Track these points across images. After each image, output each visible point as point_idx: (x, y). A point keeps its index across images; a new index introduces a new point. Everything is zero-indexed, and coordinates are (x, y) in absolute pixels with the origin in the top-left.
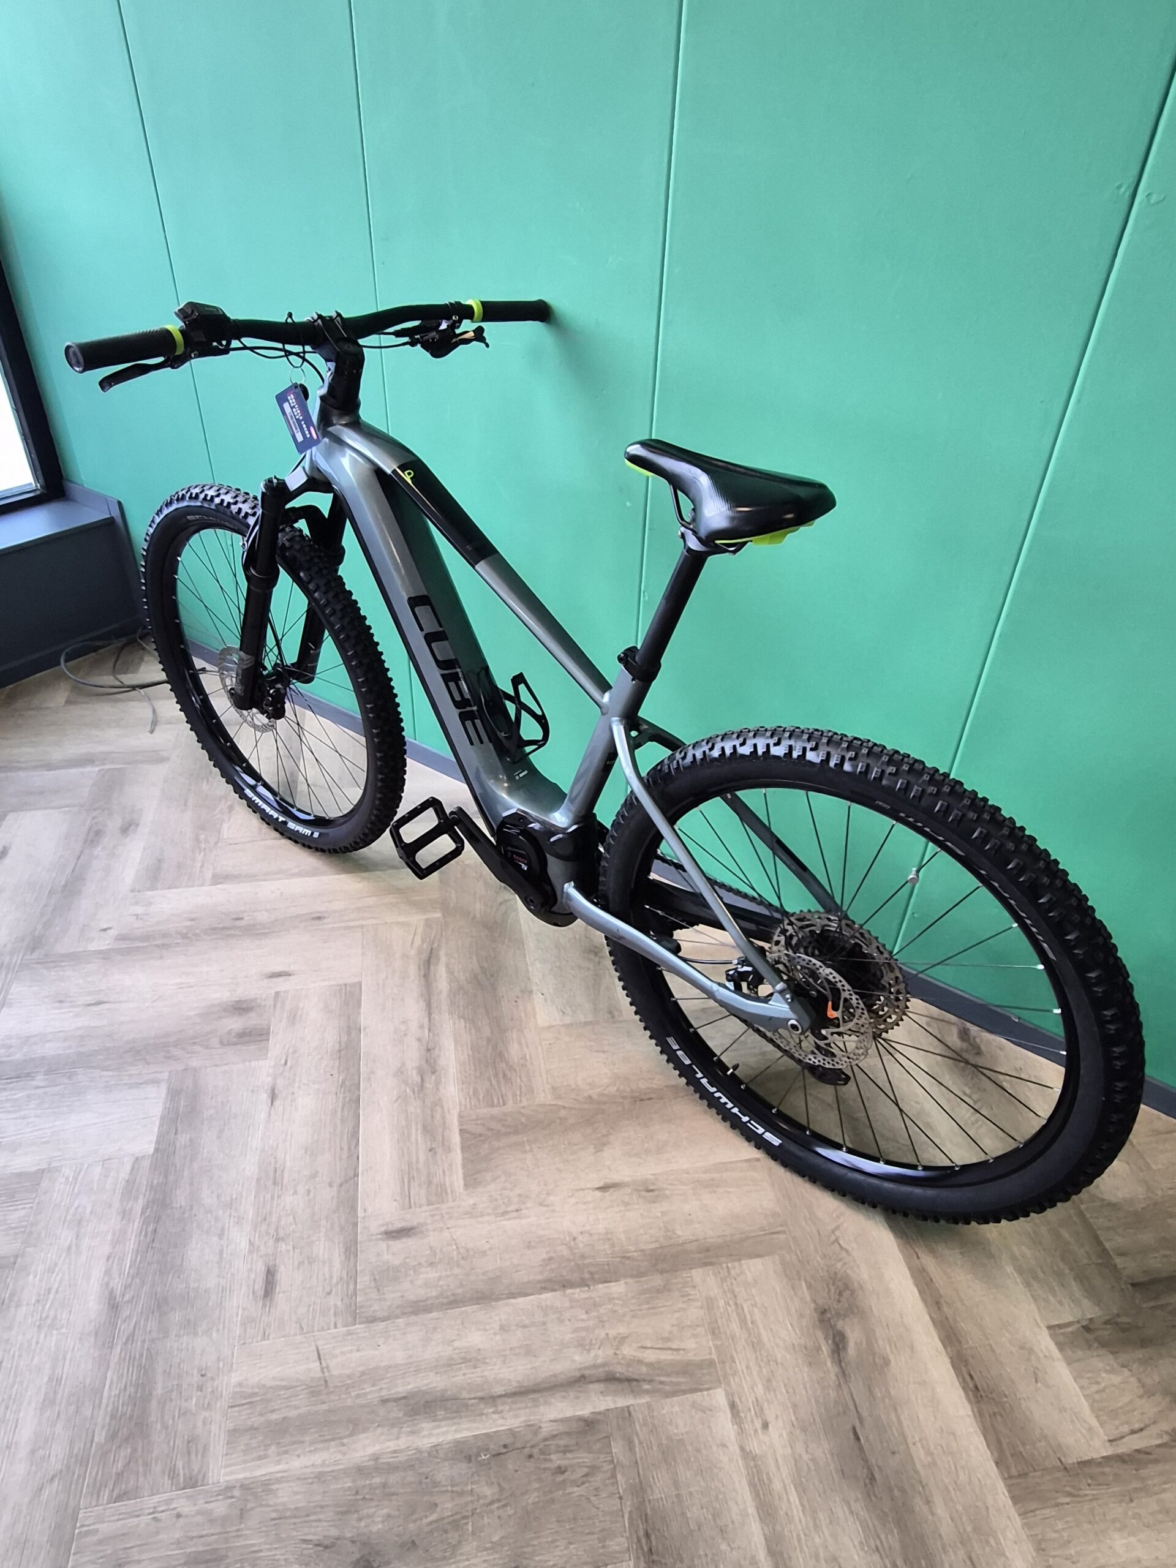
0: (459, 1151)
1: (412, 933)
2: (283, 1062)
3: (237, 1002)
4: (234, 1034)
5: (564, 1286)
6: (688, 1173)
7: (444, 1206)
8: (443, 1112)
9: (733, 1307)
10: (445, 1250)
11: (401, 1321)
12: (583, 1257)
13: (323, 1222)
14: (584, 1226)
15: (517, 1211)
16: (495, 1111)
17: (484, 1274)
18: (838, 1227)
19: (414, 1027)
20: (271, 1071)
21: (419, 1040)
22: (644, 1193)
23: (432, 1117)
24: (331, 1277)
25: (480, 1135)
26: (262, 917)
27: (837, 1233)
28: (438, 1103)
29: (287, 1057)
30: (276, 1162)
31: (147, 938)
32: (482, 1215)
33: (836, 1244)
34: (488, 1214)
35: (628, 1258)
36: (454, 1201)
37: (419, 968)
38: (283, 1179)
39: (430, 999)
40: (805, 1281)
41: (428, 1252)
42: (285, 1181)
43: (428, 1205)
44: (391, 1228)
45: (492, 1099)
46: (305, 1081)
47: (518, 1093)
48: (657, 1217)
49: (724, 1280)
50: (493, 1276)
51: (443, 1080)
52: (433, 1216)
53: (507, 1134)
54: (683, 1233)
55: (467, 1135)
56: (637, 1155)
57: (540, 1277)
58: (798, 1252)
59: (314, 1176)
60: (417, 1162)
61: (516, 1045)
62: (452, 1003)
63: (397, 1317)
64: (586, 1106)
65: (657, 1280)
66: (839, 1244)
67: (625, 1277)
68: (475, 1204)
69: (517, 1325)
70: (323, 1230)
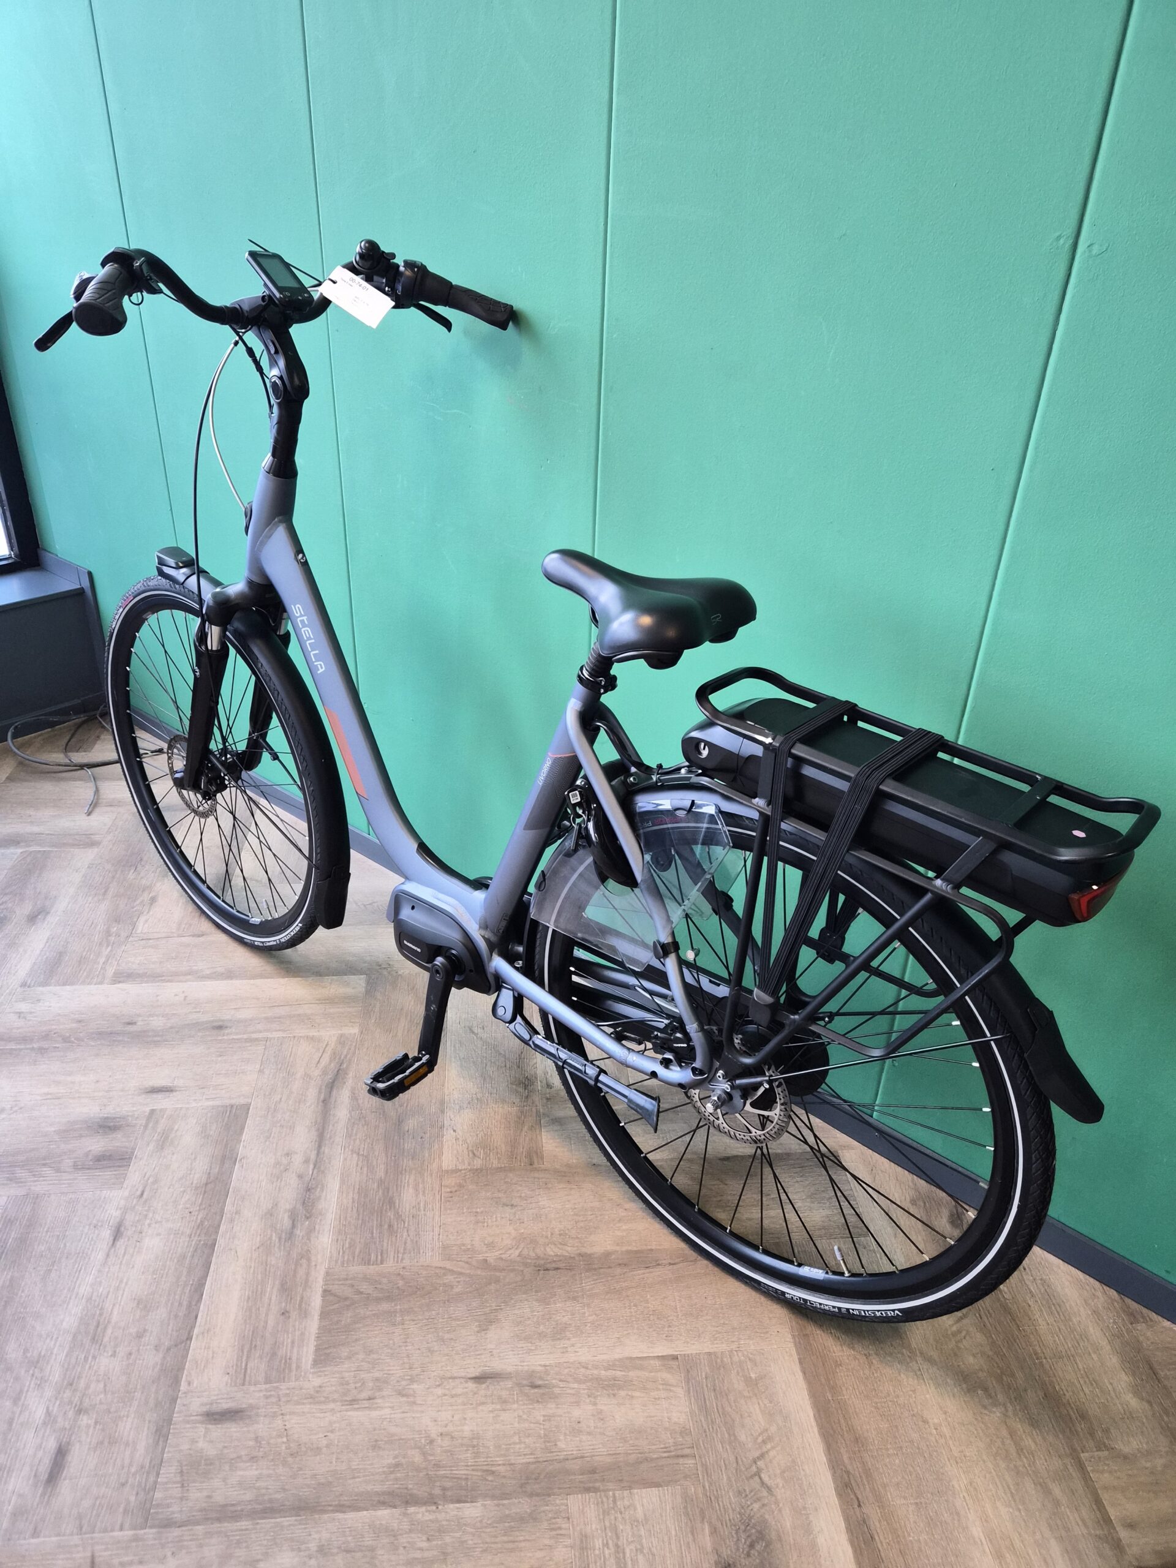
0: (316, 1317)
1: (321, 1051)
2: (139, 1193)
3: (107, 1118)
4: (90, 1157)
5: (407, 1503)
6: (587, 1368)
7: (283, 1386)
8: (309, 1265)
9: (613, 1550)
10: (272, 1441)
11: (200, 1529)
12: (437, 1466)
13: (138, 1395)
14: (446, 1426)
15: (370, 1399)
16: (372, 1269)
17: (314, 1476)
18: (762, 1456)
19: (298, 1159)
20: (123, 1202)
21: (300, 1177)
22: (527, 1390)
23: (295, 1271)
24: (131, 1465)
25: (346, 1299)
26: (157, 1023)
27: (760, 1463)
28: (306, 1255)
29: (145, 1187)
30: (101, 1315)
31: (25, 1039)
32: (327, 1400)
33: (757, 1478)
34: (334, 1401)
35: (493, 1472)
36: (296, 1380)
37: (320, 1092)
38: (103, 1336)
39: (324, 1128)
40: (710, 1523)
41: (251, 1443)
42: (106, 1339)
43: (266, 1383)
44: (215, 1408)
45: (370, 1255)
46: (158, 1217)
47: (402, 1250)
48: (537, 1423)
49: (606, 1513)
50: (323, 1481)
51: (317, 1227)
52: (267, 1397)
53: (378, 1300)
54: (566, 1445)
55: (332, 1298)
56: (527, 1339)
57: (378, 1488)
58: (707, 1485)
59: (140, 1336)
60: (265, 1327)
61: (411, 1190)
62: (349, 1136)
63: (198, 1523)
64: (479, 1272)
65: (522, 1505)
66: (760, 1478)
67: (485, 1496)
68: (320, 1387)
69: (339, 1548)
70: (136, 1403)
